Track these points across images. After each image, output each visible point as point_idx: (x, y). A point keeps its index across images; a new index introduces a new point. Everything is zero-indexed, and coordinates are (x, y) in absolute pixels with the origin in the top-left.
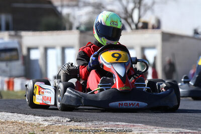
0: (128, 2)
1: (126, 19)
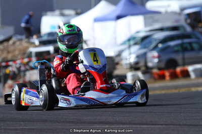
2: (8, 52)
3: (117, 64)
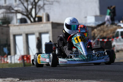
0: (28, 5)
1: (27, 16)
2: (104, 32)
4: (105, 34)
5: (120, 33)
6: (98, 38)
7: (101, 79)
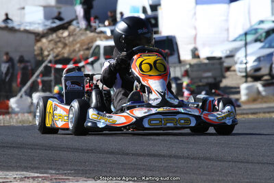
3: (228, 69)
4: (66, 53)
5: (102, 51)
6: (50, 62)
7: (51, 169)
